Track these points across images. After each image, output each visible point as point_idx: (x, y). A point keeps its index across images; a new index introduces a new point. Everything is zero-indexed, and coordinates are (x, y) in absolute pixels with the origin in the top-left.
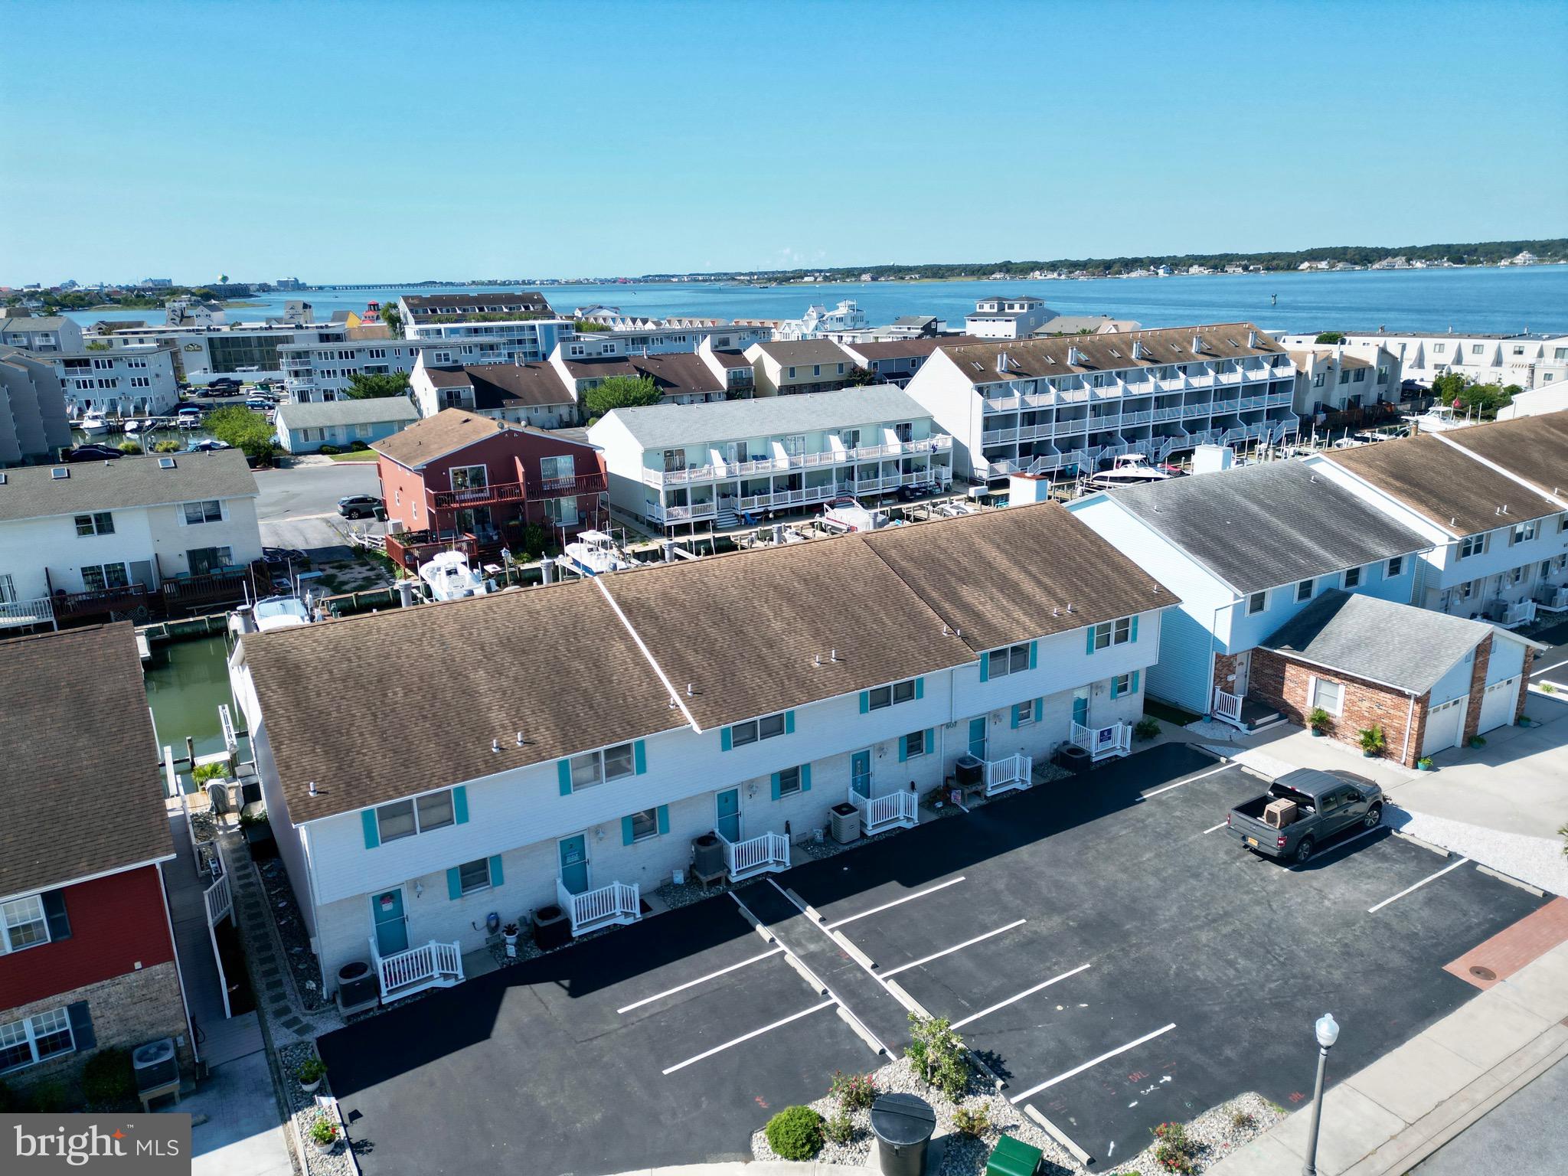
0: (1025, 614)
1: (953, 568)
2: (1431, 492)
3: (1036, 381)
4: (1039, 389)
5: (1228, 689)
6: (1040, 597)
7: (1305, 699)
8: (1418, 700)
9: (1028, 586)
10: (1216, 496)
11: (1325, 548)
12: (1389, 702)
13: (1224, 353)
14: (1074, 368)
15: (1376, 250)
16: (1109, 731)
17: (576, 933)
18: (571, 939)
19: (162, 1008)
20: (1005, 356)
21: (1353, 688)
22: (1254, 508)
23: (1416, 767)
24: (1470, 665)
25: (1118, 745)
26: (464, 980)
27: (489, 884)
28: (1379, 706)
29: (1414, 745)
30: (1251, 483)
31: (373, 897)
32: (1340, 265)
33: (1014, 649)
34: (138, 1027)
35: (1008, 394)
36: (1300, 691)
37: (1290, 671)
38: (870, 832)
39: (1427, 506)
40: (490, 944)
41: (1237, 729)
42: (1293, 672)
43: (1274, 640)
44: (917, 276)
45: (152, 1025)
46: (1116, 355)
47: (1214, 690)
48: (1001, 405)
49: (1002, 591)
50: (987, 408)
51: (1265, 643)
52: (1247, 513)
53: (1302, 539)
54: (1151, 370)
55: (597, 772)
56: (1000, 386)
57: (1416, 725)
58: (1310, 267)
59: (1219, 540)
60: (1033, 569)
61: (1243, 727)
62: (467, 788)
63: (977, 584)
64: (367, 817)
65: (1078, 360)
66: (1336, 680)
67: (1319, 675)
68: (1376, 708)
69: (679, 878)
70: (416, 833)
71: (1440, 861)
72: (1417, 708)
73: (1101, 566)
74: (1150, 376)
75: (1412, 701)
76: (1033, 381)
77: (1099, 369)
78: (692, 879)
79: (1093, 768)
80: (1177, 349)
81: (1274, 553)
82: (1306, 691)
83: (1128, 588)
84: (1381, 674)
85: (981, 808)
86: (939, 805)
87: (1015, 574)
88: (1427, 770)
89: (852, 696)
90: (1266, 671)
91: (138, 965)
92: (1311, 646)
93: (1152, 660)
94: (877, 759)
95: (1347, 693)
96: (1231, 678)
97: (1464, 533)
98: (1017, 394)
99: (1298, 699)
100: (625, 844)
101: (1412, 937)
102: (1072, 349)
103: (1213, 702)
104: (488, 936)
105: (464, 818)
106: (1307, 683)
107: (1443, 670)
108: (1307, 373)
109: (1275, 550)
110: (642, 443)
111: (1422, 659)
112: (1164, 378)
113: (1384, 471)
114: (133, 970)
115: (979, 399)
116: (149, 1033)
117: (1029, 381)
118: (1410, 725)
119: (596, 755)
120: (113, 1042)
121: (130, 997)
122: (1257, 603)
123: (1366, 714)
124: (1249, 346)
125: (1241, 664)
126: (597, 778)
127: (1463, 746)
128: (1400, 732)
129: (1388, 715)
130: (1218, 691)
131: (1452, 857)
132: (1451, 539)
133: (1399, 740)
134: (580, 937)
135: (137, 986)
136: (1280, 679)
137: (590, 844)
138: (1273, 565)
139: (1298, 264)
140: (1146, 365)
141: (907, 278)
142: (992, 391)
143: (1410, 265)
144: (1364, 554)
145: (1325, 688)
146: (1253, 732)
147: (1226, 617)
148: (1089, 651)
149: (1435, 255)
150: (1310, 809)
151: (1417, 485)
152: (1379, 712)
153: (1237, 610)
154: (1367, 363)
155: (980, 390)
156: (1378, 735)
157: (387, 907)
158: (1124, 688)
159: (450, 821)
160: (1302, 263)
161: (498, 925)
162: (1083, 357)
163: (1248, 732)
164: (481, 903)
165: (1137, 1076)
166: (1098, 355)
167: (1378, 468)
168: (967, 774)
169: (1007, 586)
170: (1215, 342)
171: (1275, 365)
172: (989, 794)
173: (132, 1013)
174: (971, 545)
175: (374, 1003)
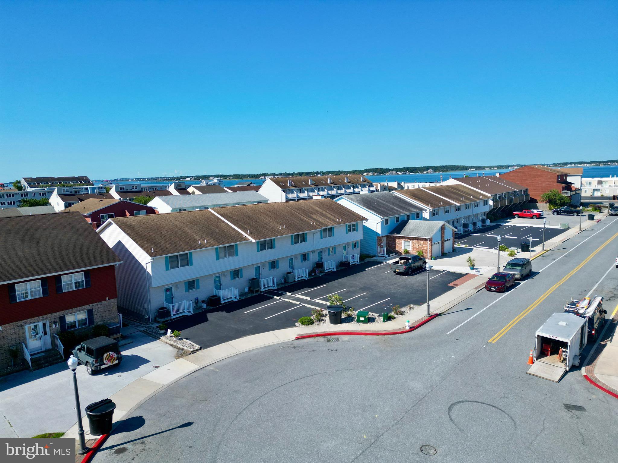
0: (330, 221)
1: (308, 211)
2: (423, 200)
3: (300, 189)
4: (301, 191)
5: (381, 246)
6: (332, 217)
7: (402, 248)
8: (430, 241)
9: (329, 215)
10: (370, 198)
11: (401, 209)
12: (423, 243)
13: (354, 182)
14: (312, 186)
15: (386, 169)
16: (354, 256)
17: (222, 302)
18: (221, 304)
19: (112, 314)
20: (290, 181)
21: (414, 241)
22: (381, 201)
23: (432, 260)
24: (440, 232)
25: (356, 261)
26: (193, 314)
27: (195, 289)
28: (420, 244)
29: (430, 253)
30: (378, 196)
31: (165, 289)
32: (376, 174)
33: (329, 229)
34: (105, 320)
35: (293, 193)
36: (400, 246)
37: (397, 240)
38: (297, 280)
39: (423, 202)
40: (196, 308)
41: (386, 257)
42: (398, 241)
43: (392, 233)
44: (231, 178)
45: (109, 319)
46: (323, 182)
47: (378, 247)
48: (290, 196)
49: (322, 216)
50: (286, 197)
51: (389, 234)
52: (379, 202)
53: (394, 207)
54: (334, 187)
55: (225, 253)
56: (290, 190)
57: (430, 247)
58: (367, 174)
59: (374, 207)
60: (329, 212)
61: (387, 256)
62: (193, 253)
63: (315, 214)
64: (166, 258)
65: (312, 183)
66: (409, 240)
67: (404, 240)
68: (420, 245)
69: (247, 290)
70: (179, 267)
71: (441, 272)
72: (430, 243)
73: (345, 212)
74: (334, 189)
75: (428, 241)
76: (299, 189)
77: (319, 186)
78: (251, 291)
79: (351, 266)
80: (341, 181)
81: (389, 210)
82: (402, 245)
83: (354, 216)
84: (420, 236)
85: (324, 275)
86: (313, 274)
87: (324, 213)
88: (434, 260)
89: (289, 236)
90: (390, 242)
91: (107, 298)
92: (401, 233)
93: (362, 237)
94: (295, 261)
95: (412, 243)
96: (382, 244)
97: (433, 208)
98: (295, 193)
99: (400, 248)
100: (231, 280)
101: (438, 282)
102: (310, 179)
103: (378, 251)
104: (195, 305)
105: (191, 264)
106: (402, 243)
107: (434, 232)
108: (379, 190)
109: (388, 209)
110: (171, 207)
111: (429, 231)
112: (338, 189)
113: (411, 195)
114: (106, 300)
115: (284, 194)
116: (109, 322)
117: (298, 189)
118: (428, 248)
119: (225, 247)
120: (99, 324)
121: (104, 309)
122: (386, 221)
123: (418, 248)
124: (361, 181)
125: (384, 241)
126: (225, 256)
127: (441, 255)
128: (426, 251)
129: (423, 247)
130: (379, 247)
131: (444, 271)
132: (430, 210)
133: (426, 253)
134: (223, 303)
135: (106, 306)
136: (394, 243)
137: (222, 278)
138: (389, 212)
139: (363, 173)
140: (333, 185)
141: (228, 178)
142: (287, 192)
143: (397, 173)
144: (410, 211)
145: (407, 243)
146: (390, 257)
147: (379, 225)
148: (347, 233)
149: (404, 171)
150: (410, 261)
151: (419, 198)
152: (421, 246)
153: (382, 222)
154: (395, 187)
155: (284, 191)
156: (421, 252)
157: (168, 293)
158: (355, 247)
159: (188, 265)
160: (364, 173)
161: (198, 301)
162: (314, 182)
163: (388, 257)
164: (194, 294)
165: (384, 305)
166: (318, 182)
167: (409, 194)
168: (319, 265)
169: (322, 215)
170: (351, 179)
171: (369, 186)
172: (326, 271)
173: (104, 315)
174: (310, 206)
175: (169, 318)
